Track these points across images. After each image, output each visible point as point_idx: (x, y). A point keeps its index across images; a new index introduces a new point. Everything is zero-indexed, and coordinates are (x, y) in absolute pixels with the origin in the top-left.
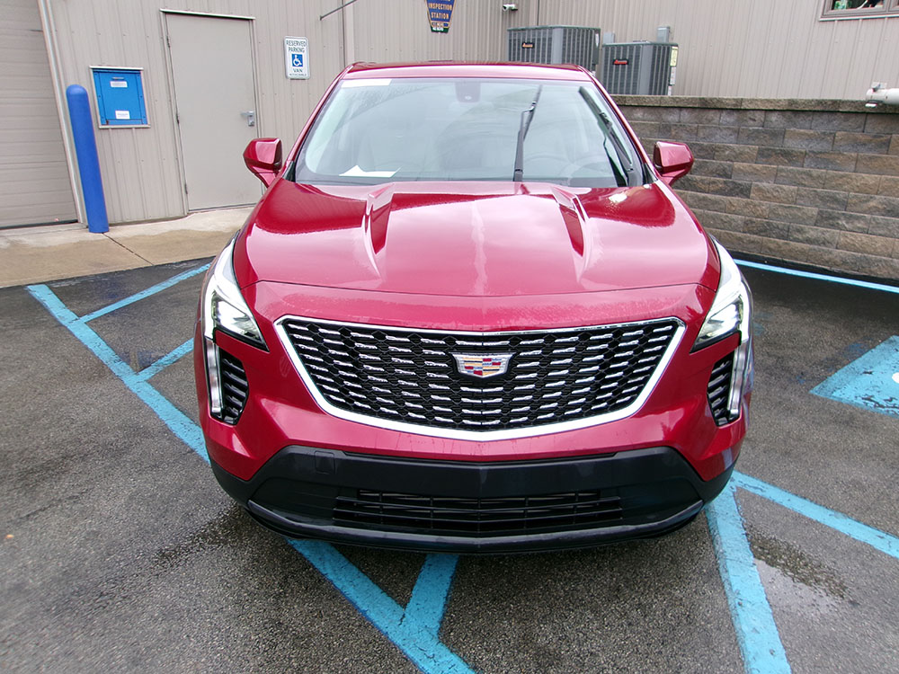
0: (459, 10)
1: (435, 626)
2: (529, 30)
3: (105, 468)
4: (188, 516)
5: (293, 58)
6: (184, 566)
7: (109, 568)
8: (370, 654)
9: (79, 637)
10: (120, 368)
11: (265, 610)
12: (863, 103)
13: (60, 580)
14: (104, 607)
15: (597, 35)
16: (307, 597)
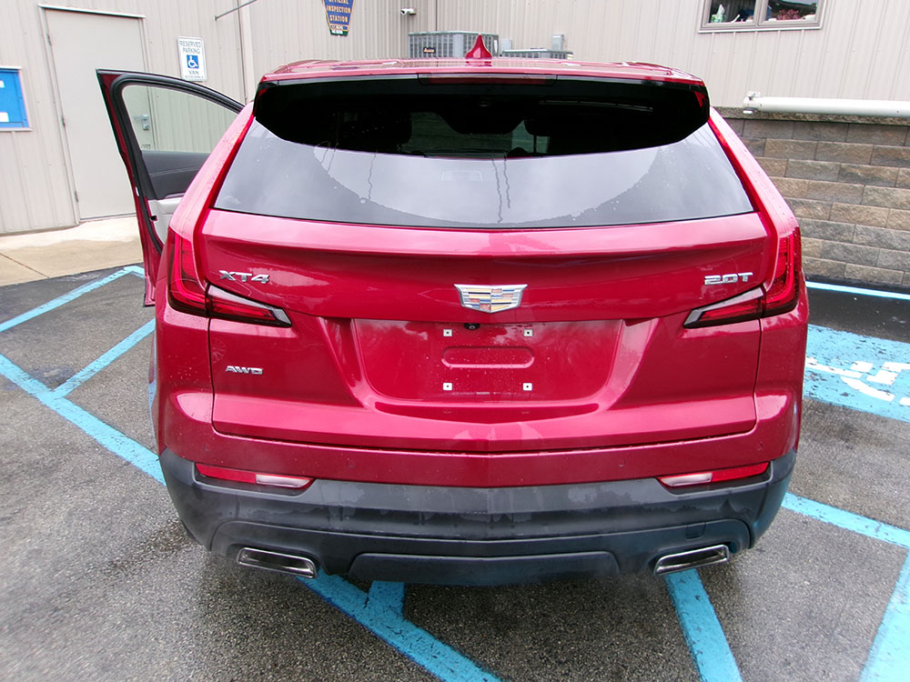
0: (358, 12)
1: (398, 605)
2: (429, 35)
3: (34, 487)
4: (134, 527)
5: (188, 59)
6: (139, 574)
7: (59, 584)
8: (341, 637)
9: (40, 652)
10: (31, 386)
11: (230, 607)
12: (741, 110)
13: (8, 600)
14: (62, 621)
15: (496, 41)
16: (271, 592)
